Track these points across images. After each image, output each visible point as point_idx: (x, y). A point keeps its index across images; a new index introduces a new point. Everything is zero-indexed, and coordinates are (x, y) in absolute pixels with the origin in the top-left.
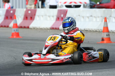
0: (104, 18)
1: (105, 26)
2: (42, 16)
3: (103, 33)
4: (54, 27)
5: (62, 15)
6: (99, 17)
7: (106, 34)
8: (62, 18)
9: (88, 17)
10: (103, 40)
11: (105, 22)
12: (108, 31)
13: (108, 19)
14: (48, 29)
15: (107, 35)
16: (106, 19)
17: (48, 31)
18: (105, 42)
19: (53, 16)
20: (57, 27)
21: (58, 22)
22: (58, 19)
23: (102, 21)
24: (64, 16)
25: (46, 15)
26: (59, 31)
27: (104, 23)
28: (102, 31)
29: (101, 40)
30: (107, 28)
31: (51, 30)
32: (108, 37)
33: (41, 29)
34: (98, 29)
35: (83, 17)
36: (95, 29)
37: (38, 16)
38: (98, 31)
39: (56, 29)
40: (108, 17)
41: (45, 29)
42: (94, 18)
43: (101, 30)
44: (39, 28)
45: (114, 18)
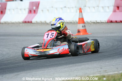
0: (79, 8)
1: (81, 17)
2: (14, 10)
3: (78, 25)
4: (27, 20)
5: (34, 8)
6: (73, 8)
7: (81, 25)
8: (35, 11)
9: (62, 8)
10: (79, 31)
12: (84, 23)
13: (83, 9)
14: (20, 23)
15: (83, 27)
17: (21, 25)
18: (81, 34)
19: (25, 9)
20: (30, 20)
21: (30, 15)
22: (30, 12)
23: (77, 12)
24: (36, 8)
25: (17, 8)
26: (31, 24)
27: (79, 14)
28: (77, 23)
29: (77, 31)
30: (83, 19)
31: (23, 24)
33: (13, 23)
34: (73, 21)
35: (57, 9)
36: (69, 21)
37: (9, 10)
38: (73, 22)
39: (28, 22)
41: (17, 23)
42: (68, 9)
43: (76, 21)
44: (10, 22)
45: (88, 8)
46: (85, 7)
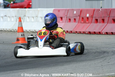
0: (19, 17)
1: (20, 26)
3: (18, 33)
6: (13, 17)
7: (20, 34)
9: (2, 17)
10: (18, 40)
11: (20, 22)
12: (23, 31)
13: (22, 18)
15: (22, 35)
16: (20, 18)
18: (20, 42)
23: (17, 21)
28: (17, 31)
29: (16, 40)
30: (22, 28)
32: (23, 37)
34: (13, 29)
36: (9, 29)
38: (12, 30)
40: (22, 16)
42: (8, 18)
43: (16, 30)
45: (28, 18)
46: (25, 17)
